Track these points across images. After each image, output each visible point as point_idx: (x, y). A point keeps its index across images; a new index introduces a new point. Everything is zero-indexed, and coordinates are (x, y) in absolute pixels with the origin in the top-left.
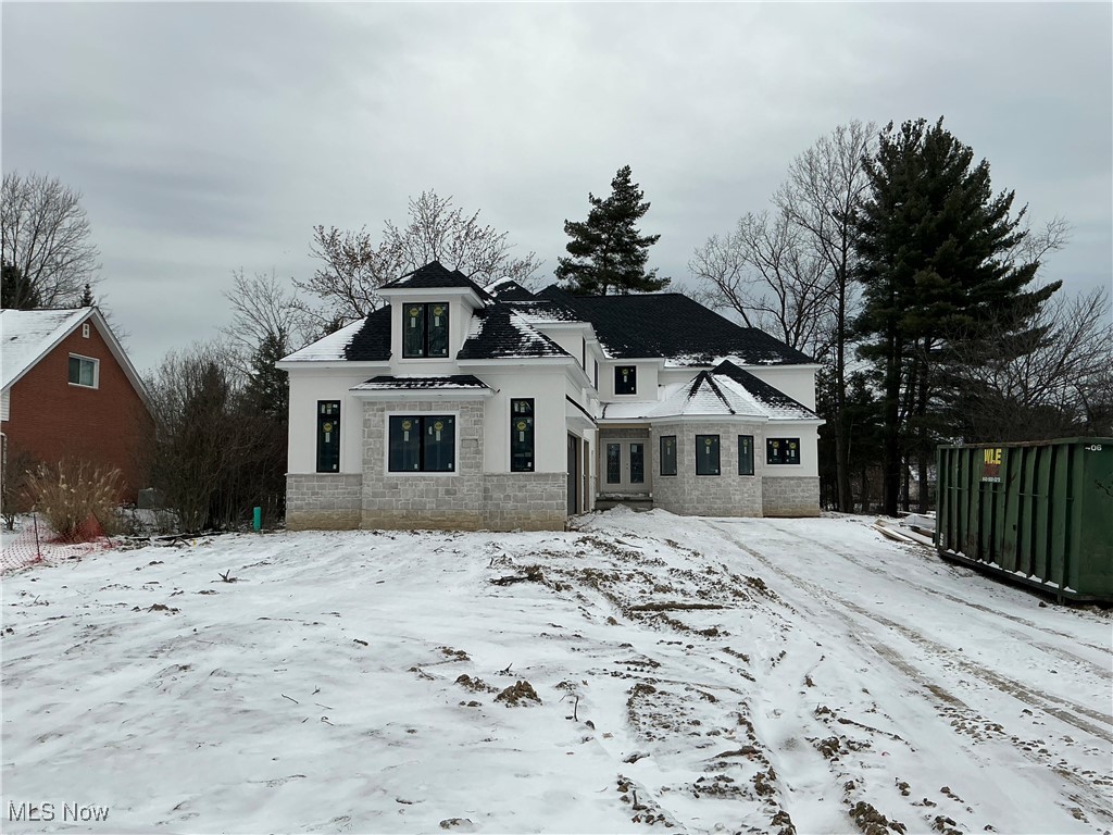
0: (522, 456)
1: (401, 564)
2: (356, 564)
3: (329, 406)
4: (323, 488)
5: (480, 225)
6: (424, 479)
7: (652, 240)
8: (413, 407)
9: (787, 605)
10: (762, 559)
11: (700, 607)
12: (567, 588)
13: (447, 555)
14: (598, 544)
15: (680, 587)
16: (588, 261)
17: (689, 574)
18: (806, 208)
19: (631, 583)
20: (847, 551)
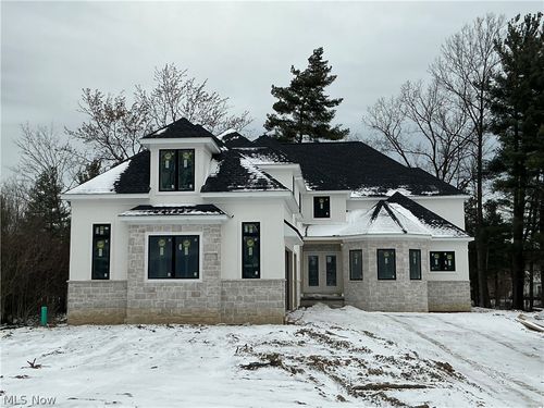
0: (251, 267)
1: (167, 352)
2: (131, 353)
3: (102, 228)
4: (97, 291)
5: (207, 90)
6: (176, 284)
7: (337, 102)
8: (166, 229)
9: (474, 385)
10: (441, 346)
11: (409, 387)
12: (301, 371)
13: (199, 345)
14: (313, 335)
15: (388, 370)
16: (290, 117)
17: (392, 360)
18: (454, 78)
19: (349, 367)
20: (504, 340)
